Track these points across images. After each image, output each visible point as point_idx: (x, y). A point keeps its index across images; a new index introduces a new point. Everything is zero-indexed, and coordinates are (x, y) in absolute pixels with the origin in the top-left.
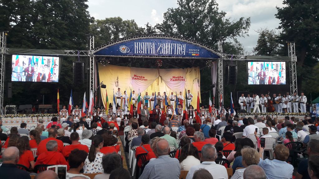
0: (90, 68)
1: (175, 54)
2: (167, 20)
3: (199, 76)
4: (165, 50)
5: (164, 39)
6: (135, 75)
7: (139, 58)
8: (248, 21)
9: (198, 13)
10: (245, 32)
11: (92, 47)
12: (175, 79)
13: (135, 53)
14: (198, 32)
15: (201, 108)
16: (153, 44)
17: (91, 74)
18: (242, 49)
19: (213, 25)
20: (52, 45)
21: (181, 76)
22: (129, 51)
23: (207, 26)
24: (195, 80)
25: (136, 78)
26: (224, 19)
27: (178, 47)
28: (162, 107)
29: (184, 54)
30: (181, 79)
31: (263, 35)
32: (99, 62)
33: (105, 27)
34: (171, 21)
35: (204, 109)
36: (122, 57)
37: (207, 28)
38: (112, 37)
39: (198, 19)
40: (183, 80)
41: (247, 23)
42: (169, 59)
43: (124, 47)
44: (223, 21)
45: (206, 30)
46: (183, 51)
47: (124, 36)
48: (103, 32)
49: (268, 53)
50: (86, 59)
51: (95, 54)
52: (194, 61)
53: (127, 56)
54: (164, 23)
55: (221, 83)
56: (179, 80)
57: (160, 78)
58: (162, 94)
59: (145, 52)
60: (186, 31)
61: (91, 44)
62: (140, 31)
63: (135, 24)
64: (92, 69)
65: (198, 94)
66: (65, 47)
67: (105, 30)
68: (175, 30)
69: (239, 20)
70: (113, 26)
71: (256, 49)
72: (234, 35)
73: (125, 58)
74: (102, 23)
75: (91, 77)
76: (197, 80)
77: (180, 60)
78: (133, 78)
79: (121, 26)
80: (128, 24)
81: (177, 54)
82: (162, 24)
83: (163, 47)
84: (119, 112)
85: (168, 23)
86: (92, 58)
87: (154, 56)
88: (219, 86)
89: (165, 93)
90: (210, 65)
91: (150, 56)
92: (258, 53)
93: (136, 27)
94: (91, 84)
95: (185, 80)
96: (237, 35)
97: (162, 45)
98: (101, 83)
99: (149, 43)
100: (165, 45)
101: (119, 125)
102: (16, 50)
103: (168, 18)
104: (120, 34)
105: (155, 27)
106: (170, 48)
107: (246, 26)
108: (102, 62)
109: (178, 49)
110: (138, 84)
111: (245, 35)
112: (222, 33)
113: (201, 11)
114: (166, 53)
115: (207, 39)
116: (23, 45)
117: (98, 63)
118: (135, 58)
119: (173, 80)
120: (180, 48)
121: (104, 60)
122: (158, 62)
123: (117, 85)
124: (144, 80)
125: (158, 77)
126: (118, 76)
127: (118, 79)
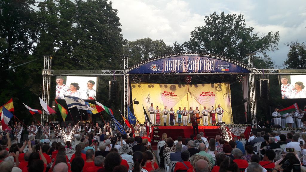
0: (125, 86)
1: (204, 70)
2: (194, 38)
3: (229, 91)
4: (194, 66)
5: (193, 56)
6: (165, 91)
7: (169, 75)
8: (277, 35)
9: (225, 29)
10: (275, 46)
11: (126, 67)
12: (205, 94)
13: (165, 70)
14: (226, 48)
16: (182, 61)
17: (125, 91)
18: (272, 63)
19: (240, 40)
20: (90, 66)
21: (211, 91)
22: (159, 69)
23: (235, 42)
24: (225, 95)
25: (166, 94)
26: (251, 35)
27: (207, 64)
29: (214, 70)
30: (211, 94)
31: (293, 48)
32: (132, 80)
33: (136, 47)
34: (198, 38)
36: (153, 75)
37: (235, 43)
38: (143, 56)
39: (225, 36)
40: (213, 95)
41: (276, 36)
42: (198, 75)
43: (155, 65)
44: (251, 36)
45: (234, 45)
46: (212, 67)
47: (153, 55)
48: (135, 53)
49: (300, 66)
50: (121, 78)
51: (128, 73)
52: (224, 76)
53: (157, 73)
54: (191, 41)
55: (253, 98)
57: (189, 94)
59: (174, 70)
60: (213, 47)
61: (125, 64)
62: (168, 49)
63: (164, 44)
64: (126, 87)
66: (101, 67)
67: (136, 51)
68: (202, 47)
69: (267, 34)
70: (143, 47)
71: (287, 62)
72: (263, 50)
73: (156, 75)
74: (133, 44)
75: (125, 94)
76: (227, 95)
78: (163, 94)
79: (150, 46)
80: (157, 44)
81: (207, 70)
82: (189, 42)
83: (192, 63)
85: (195, 41)
86: (126, 77)
87: (184, 73)
88: (251, 101)
89: (197, 107)
90: (240, 80)
91: (179, 73)
92: (289, 67)
93: (164, 47)
94: (125, 101)
95: (215, 95)
96: (266, 49)
97: (191, 62)
98: (134, 100)
99: (178, 61)
100: (194, 62)
102: (59, 71)
103: (195, 36)
104: (150, 54)
105: (182, 45)
106: (199, 64)
107: (275, 40)
108: (135, 81)
109: (207, 65)
110: (169, 100)
111: (274, 49)
112: (251, 48)
113: (228, 28)
114: (196, 70)
115: (235, 55)
116: (65, 67)
118: (165, 75)
119: (203, 96)
120: (209, 64)
121: (137, 78)
122: (187, 79)
123: (149, 101)
124: (174, 96)
125: (187, 92)
126: (149, 93)
127: (149, 95)
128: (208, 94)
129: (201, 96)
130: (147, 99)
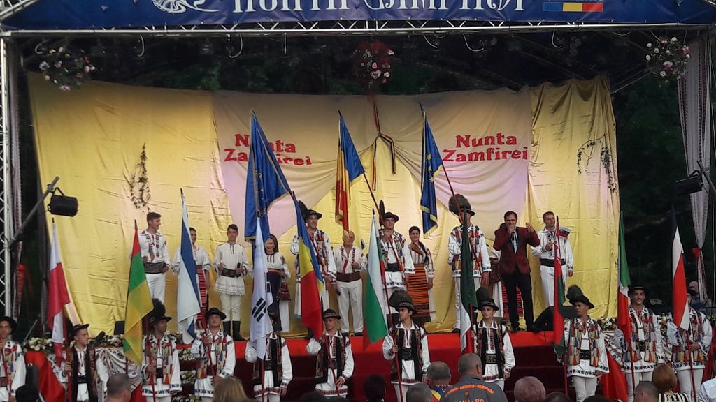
1: (465, 5)
3: (606, 130)
6: (238, 137)
7: (261, 39)
12: (470, 149)
13: (238, 9)
21: (507, 134)
29: (519, 8)
30: (505, 148)
32: (34, 66)
36: (164, 39)
40: (515, 155)
42: (430, 36)
51: (8, 23)
52: (578, 42)
53: (188, 27)
56: (493, 156)
57: (382, 148)
73: (183, 38)
76: (598, 149)
77: (494, 42)
78: (232, 151)
81: (479, 7)
87: (346, 24)
89: (415, 231)
90: (668, 64)
91: (321, 25)
95: (530, 155)
98: (51, 188)
108: (52, 70)
114: (415, 6)
117: (31, 76)
118: (234, 38)
119: (462, 158)
121: (63, 54)
122: (368, 59)
123: (141, 195)
124: (292, 162)
125: (371, 142)
126: (144, 147)
127: (143, 164)
128: (489, 152)
129: (452, 160)
130: (132, 187)
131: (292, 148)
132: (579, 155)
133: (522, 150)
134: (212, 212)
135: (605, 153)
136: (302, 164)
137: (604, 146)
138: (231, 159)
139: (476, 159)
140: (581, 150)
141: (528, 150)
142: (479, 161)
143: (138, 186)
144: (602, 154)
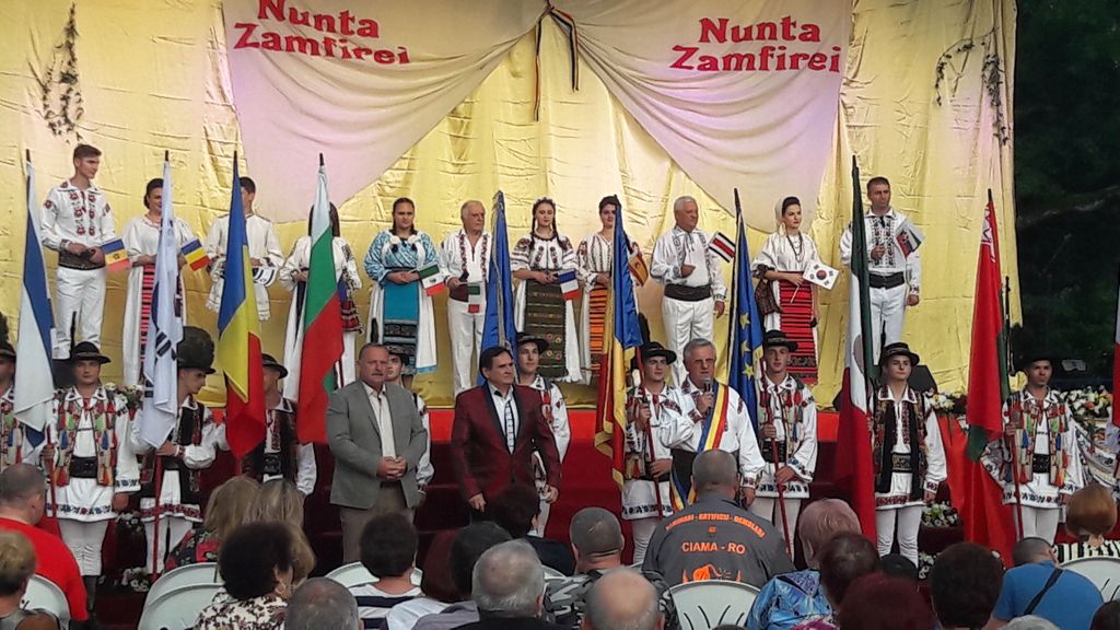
15: (1017, 382)
21: (801, 19)
24: (958, 60)
25: (284, 30)
28: (574, 372)
30: (795, 49)
35: (1051, 398)
40: (816, 62)
56: (772, 63)
57: (552, 37)
58: (578, 221)
65: (991, 218)
76: (977, 59)
78: (250, 28)
84: (85, 422)
89: (610, 206)
95: (844, 64)
101: (90, 564)
110: (308, 102)
123: (64, 108)
124: (371, 57)
125: (530, 23)
126: (72, 12)
127: (70, 46)
128: (765, 53)
129: (691, 68)
130: (46, 90)
131: (371, 29)
132: (940, 69)
133: (829, 53)
134: (205, 149)
135: (991, 67)
136: (391, 61)
137: (992, 52)
138: (246, 45)
139: (739, 67)
140: (944, 60)
141: (841, 53)
142: (744, 72)
143: (58, 89)
144: (984, 68)
